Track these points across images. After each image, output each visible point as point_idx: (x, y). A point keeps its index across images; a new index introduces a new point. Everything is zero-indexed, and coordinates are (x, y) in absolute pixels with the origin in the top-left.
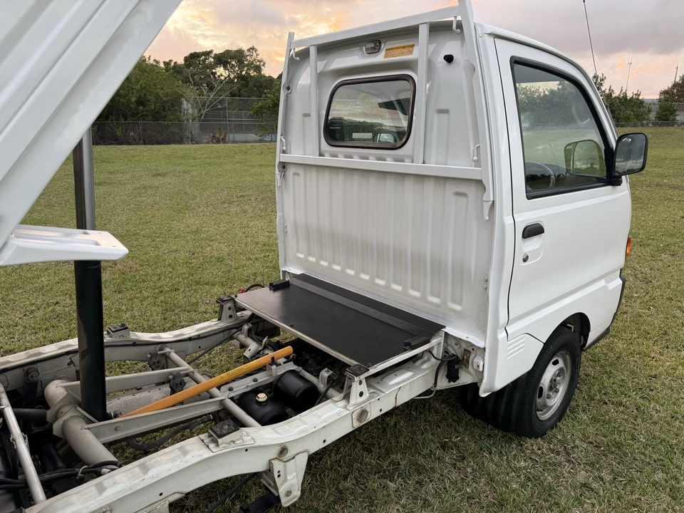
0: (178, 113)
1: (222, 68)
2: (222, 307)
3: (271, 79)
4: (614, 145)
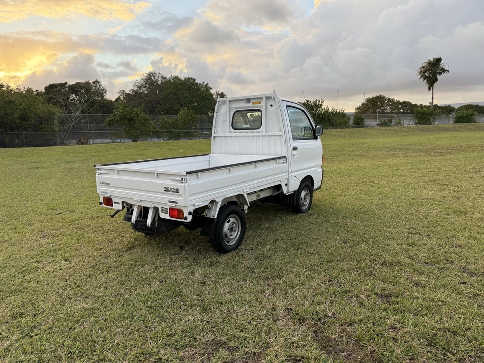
0: (53, 126)
1: (74, 95)
3: (111, 102)
4: (314, 127)
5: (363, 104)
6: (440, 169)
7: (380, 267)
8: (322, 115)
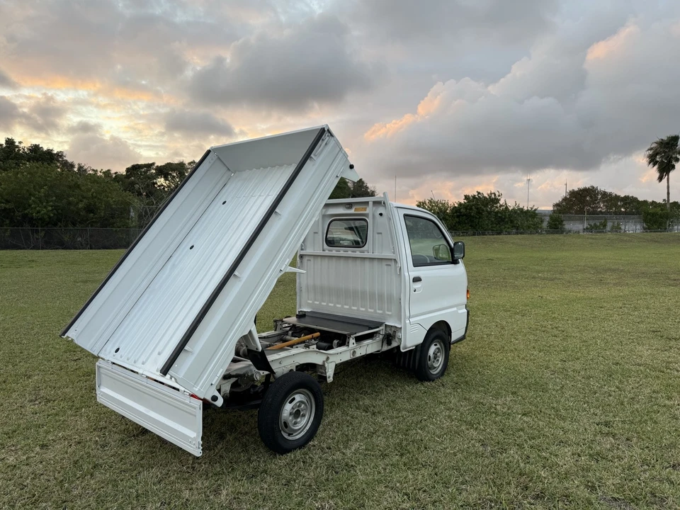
0: (127, 221)
1: (163, 179)
2: (277, 325)
4: (453, 245)
5: (565, 199)
6: (669, 309)
7: (532, 501)
8: (501, 213)
